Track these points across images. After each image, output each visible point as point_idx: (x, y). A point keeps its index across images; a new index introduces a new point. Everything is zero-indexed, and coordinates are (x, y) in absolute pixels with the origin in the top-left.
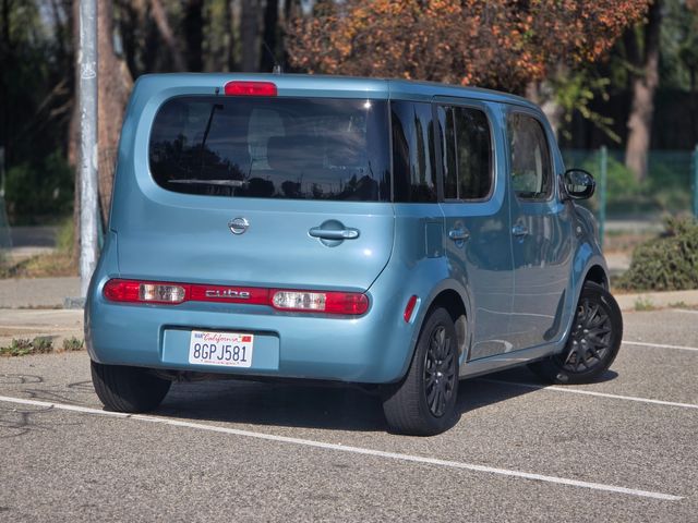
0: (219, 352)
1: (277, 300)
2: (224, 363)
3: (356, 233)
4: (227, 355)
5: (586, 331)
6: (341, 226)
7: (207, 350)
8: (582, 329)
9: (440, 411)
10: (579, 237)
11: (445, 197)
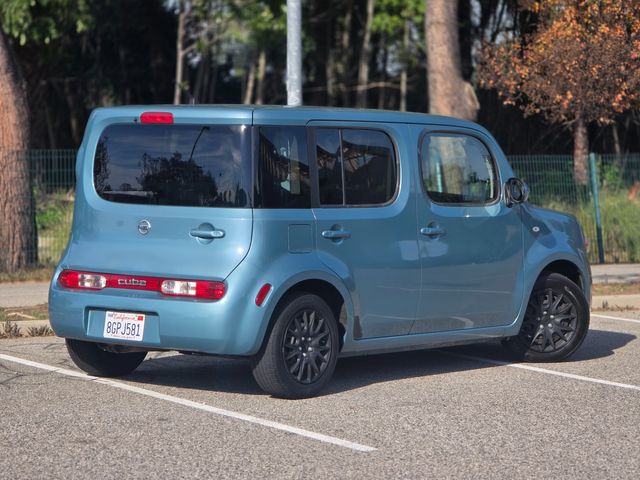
0: (122, 329)
1: (164, 287)
2: (125, 337)
3: (222, 233)
4: (127, 331)
5: (552, 317)
6: (213, 228)
7: (115, 326)
8: (548, 315)
9: (309, 379)
10: (536, 235)
11: (322, 203)
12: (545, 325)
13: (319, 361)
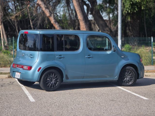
1: (24, 67)
3: (33, 56)
8: (127, 76)
9: (52, 88)
10: (122, 58)
11: (57, 50)
12: (127, 78)
13: (55, 84)
